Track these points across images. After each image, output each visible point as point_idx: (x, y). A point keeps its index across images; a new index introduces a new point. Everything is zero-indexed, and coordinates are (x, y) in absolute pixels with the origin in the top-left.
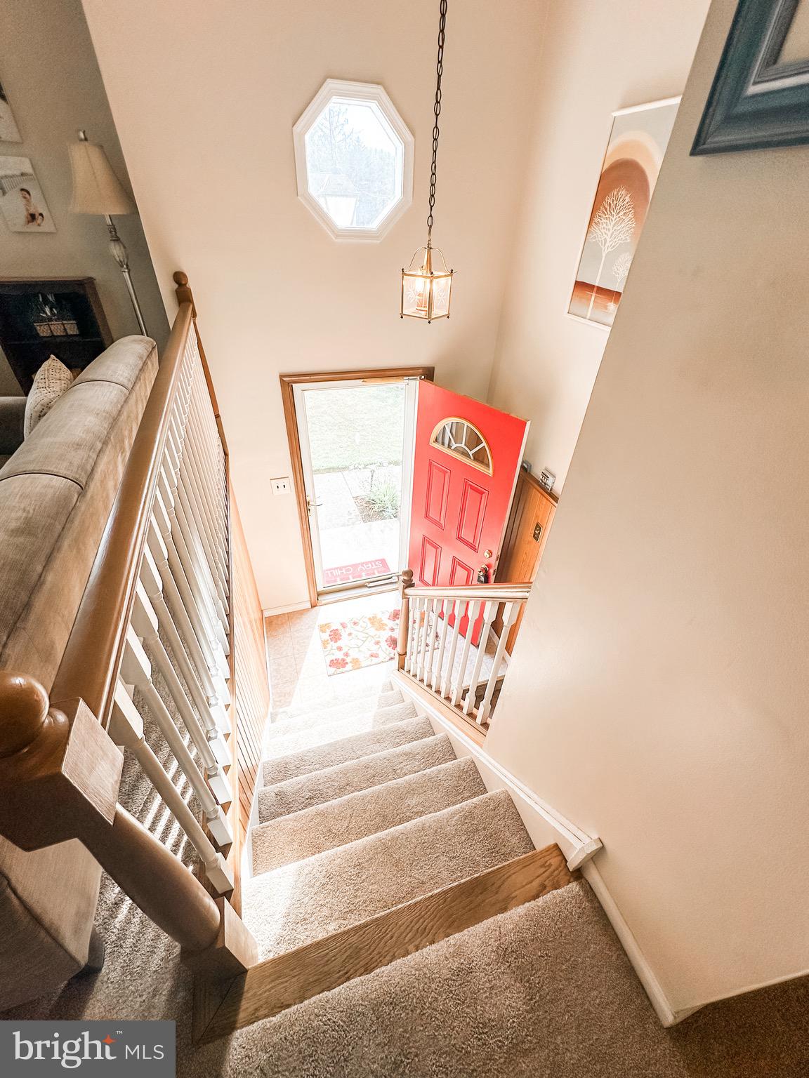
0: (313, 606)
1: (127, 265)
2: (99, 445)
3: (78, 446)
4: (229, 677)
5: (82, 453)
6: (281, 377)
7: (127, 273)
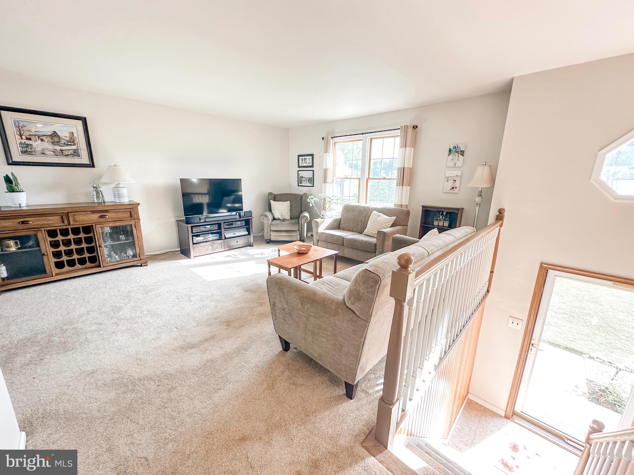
0: (506, 417)
1: (480, 205)
2: (439, 248)
3: (434, 245)
4: (437, 365)
5: (433, 247)
6: (541, 264)
7: (478, 208)
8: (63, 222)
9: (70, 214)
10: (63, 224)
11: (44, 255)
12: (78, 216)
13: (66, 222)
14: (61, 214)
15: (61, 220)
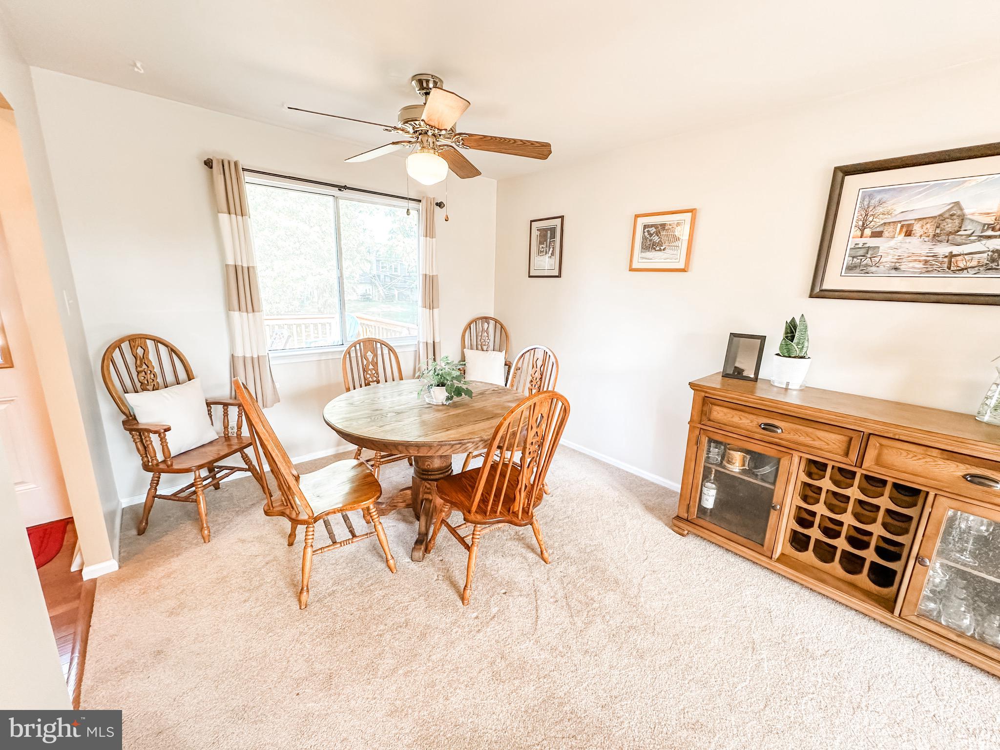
8: (847, 454)
9: (872, 440)
10: (844, 459)
11: (774, 508)
12: (894, 451)
13: (854, 456)
14: (851, 434)
15: (844, 446)
